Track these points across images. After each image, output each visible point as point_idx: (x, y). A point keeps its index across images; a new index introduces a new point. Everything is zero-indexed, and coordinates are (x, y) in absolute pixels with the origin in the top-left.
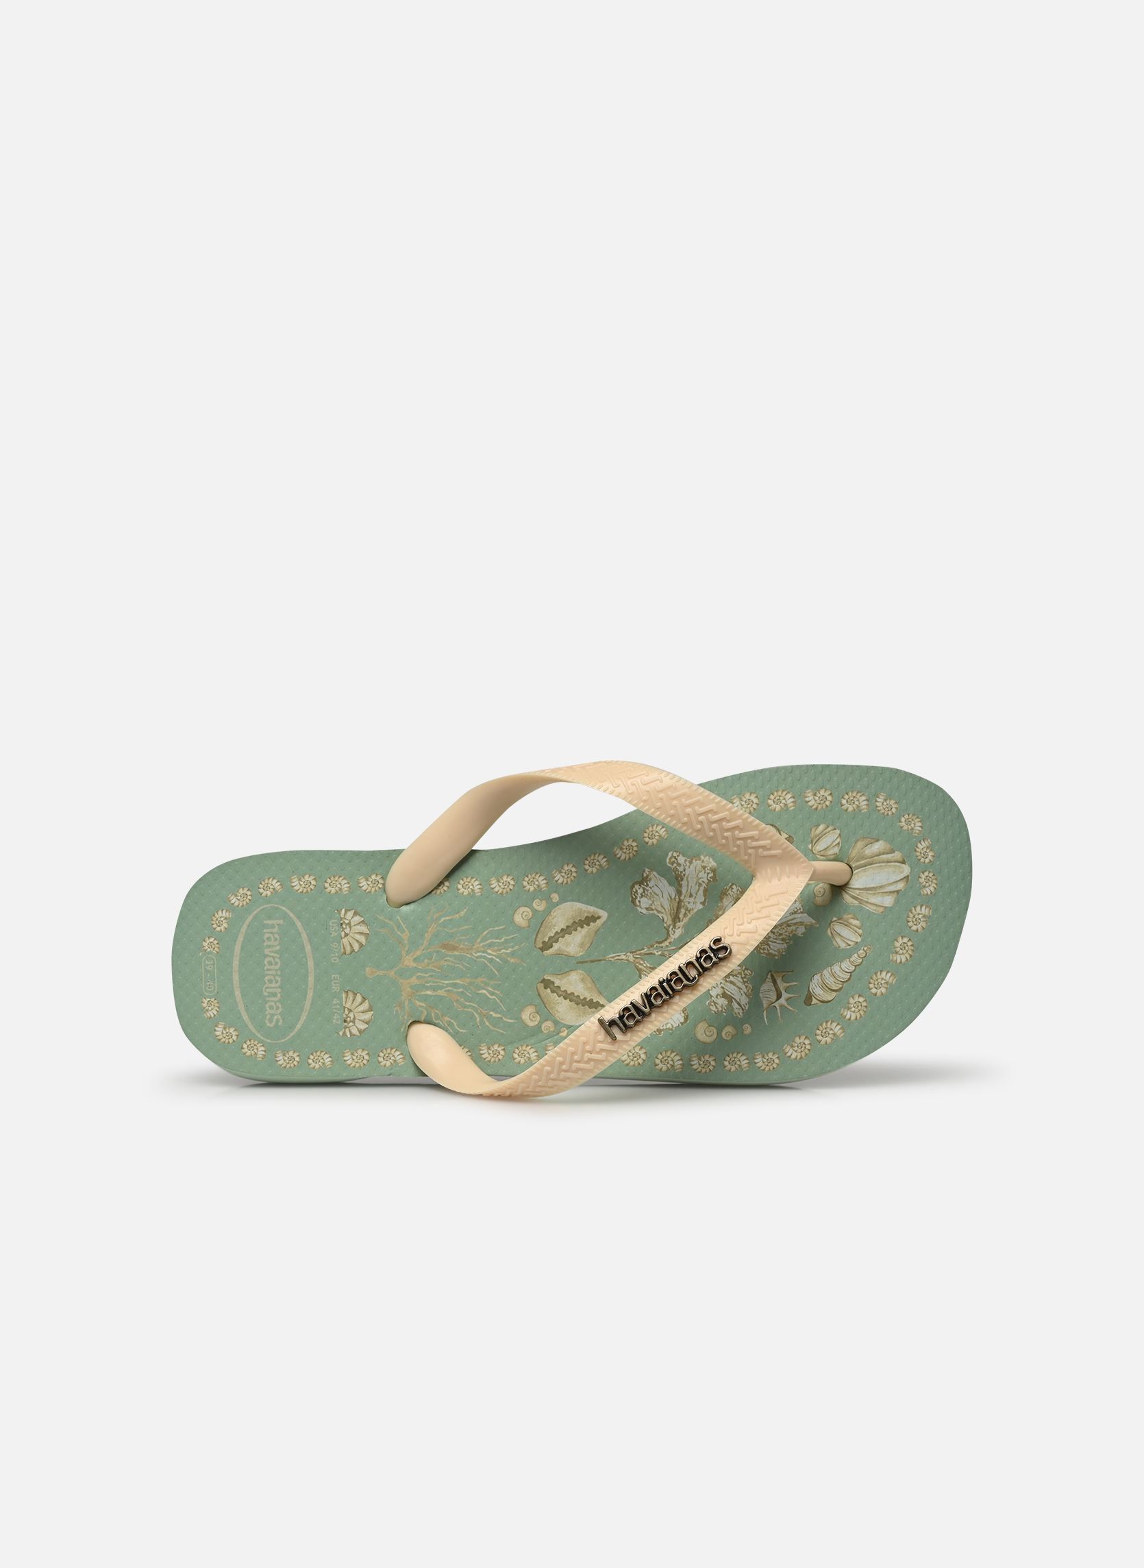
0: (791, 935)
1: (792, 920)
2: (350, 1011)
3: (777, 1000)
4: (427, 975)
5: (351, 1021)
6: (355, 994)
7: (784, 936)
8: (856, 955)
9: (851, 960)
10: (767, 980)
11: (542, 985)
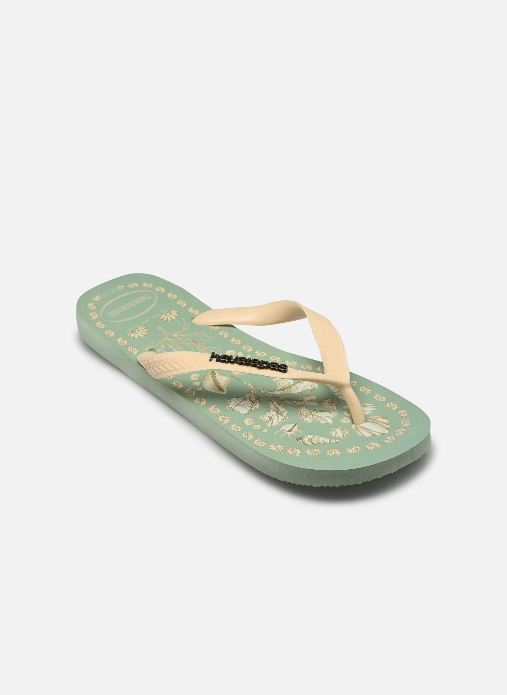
0: (318, 421)
1: (324, 418)
2: (139, 330)
3: (288, 431)
4: (176, 342)
5: (135, 333)
6: (146, 328)
7: (315, 419)
8: (334, 440)
9: (331, 440)
10: (292, 425)
11: (211, 372)
